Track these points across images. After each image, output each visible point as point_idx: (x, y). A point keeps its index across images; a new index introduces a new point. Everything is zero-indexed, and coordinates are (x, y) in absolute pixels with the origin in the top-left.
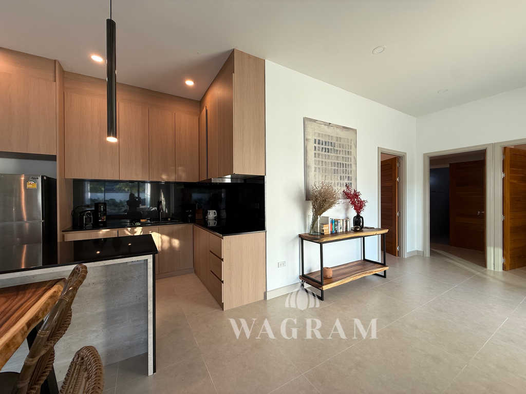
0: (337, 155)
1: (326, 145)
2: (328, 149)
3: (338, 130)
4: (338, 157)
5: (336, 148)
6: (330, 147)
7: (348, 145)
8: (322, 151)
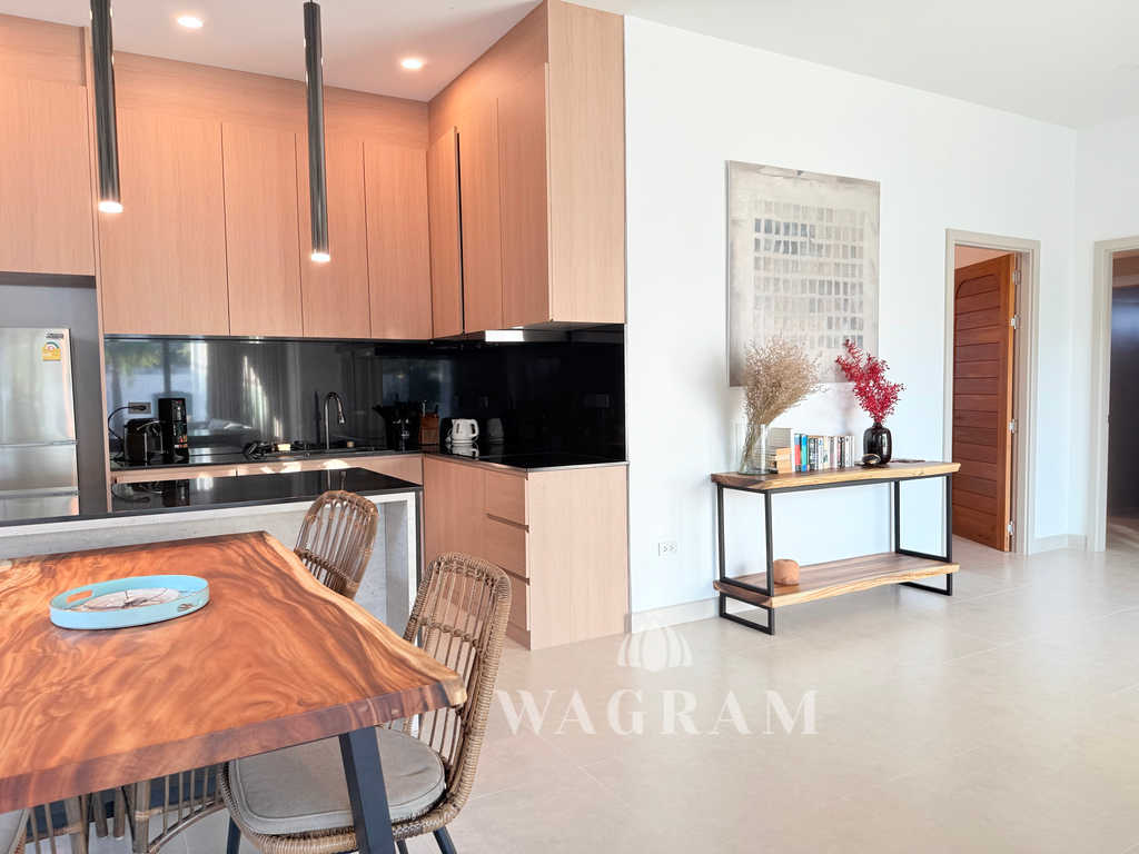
0: (821, 260)
1: (787, 233)
2: (794, 244)
3: (824, 190)
4: (821, 265)
5: (816, 241)
6: (799, 239)
7: (854, 230)
8: (777, 250)
